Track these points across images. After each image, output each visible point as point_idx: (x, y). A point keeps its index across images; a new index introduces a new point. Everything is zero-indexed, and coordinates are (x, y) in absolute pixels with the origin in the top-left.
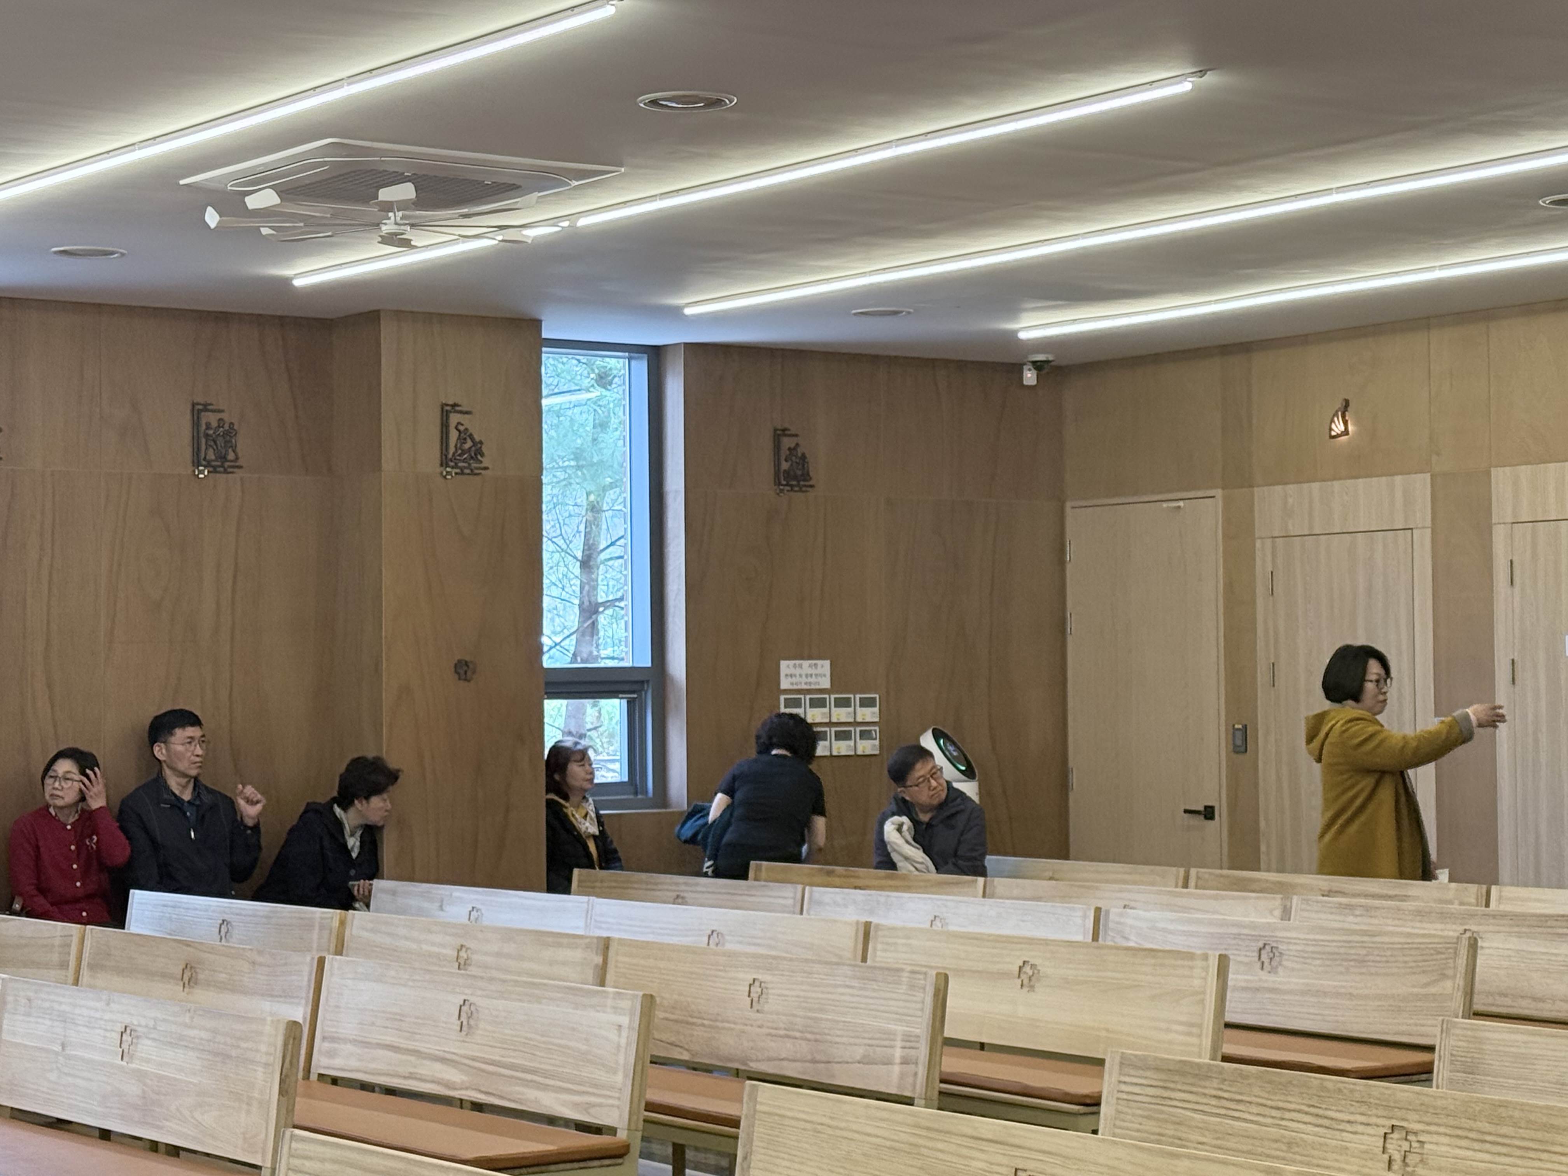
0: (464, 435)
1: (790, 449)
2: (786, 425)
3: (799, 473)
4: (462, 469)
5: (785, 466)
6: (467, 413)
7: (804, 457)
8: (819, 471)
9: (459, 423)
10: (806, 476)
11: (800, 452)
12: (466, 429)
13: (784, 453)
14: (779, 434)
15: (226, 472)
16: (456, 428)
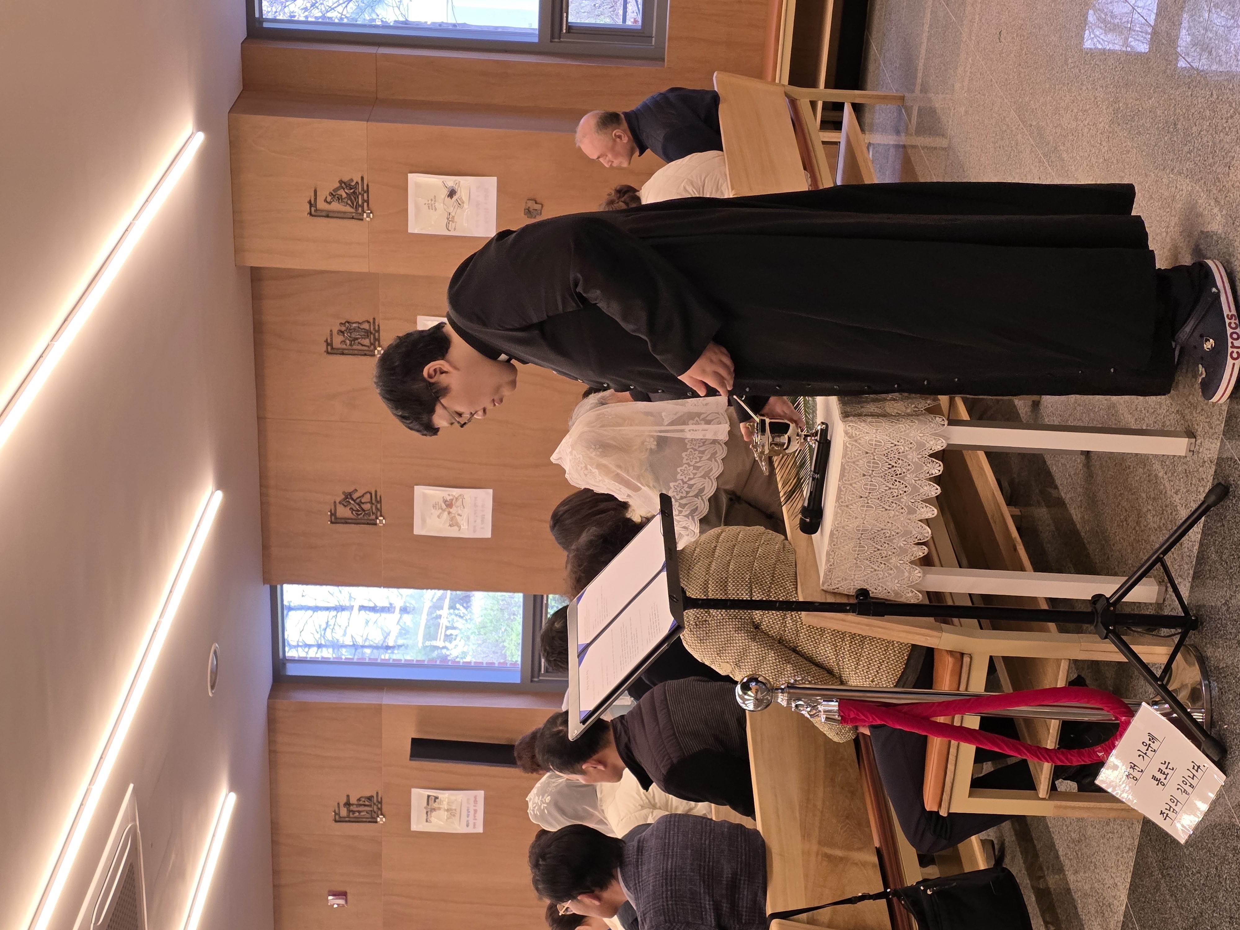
0: (335, 196)
4: (363, 201)
6: (316, 192)
9: (326, 201)
12: (331, 194)
15: (378, 331)
16: (330, 203)
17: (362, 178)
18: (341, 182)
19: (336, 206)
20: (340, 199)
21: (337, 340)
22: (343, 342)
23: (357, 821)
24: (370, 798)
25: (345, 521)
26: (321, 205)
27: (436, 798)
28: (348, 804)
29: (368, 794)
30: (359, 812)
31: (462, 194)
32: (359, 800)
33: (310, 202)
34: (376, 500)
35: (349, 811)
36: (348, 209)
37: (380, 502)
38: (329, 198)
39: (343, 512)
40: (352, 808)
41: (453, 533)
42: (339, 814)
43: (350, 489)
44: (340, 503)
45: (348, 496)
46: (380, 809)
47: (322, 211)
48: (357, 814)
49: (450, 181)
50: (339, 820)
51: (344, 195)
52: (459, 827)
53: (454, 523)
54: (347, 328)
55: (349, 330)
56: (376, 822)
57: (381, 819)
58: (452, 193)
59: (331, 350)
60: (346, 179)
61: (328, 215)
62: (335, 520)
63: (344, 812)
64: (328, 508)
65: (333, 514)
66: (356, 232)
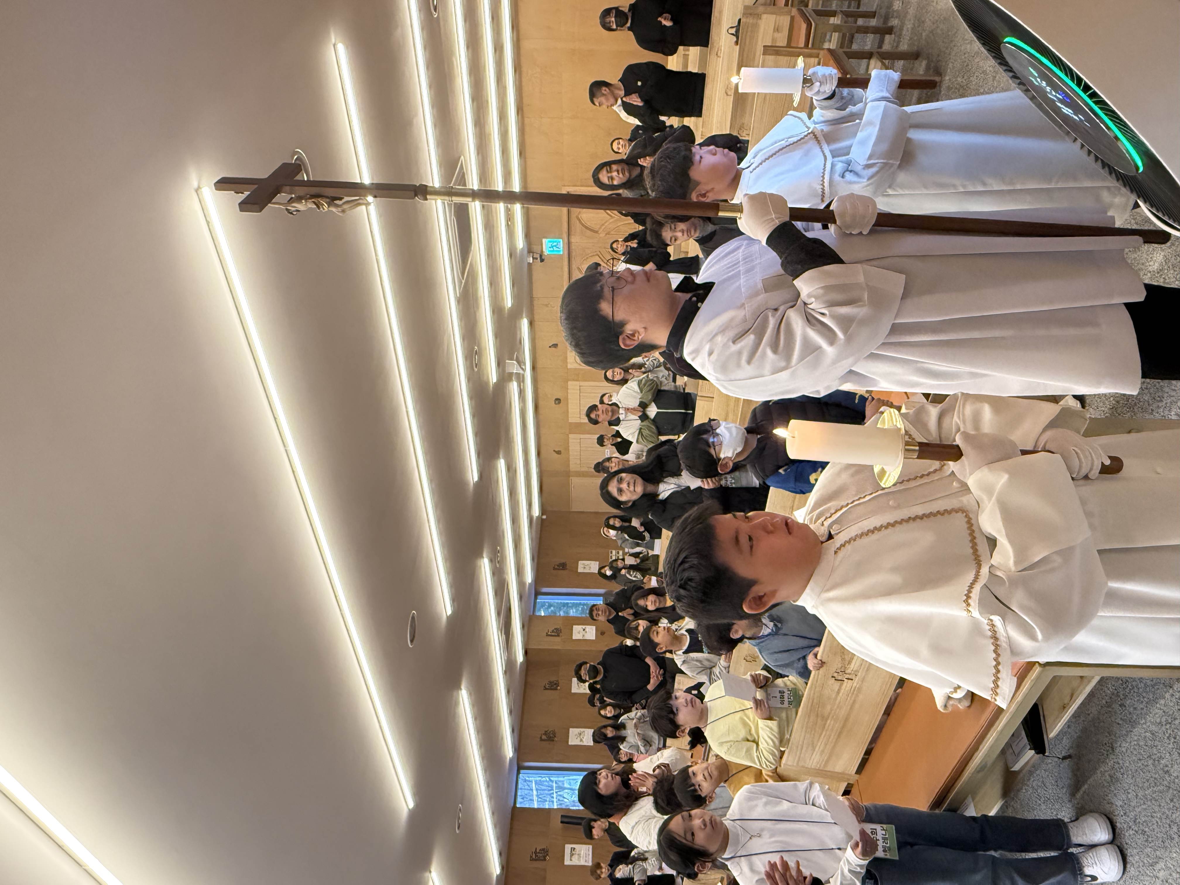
0: (553, 631)
2: (552, 567)
4: (560, 632)
5: (561, 568)
6: (549, 631)
8: (563, 561)
10: (563, 563)
11: (558, 565)
13: (558, 568)
14: (554, 569)
15: (559, 683)
16: (551, 633)
17: (560, 627)
18: (555, 628)
19: (553, 634)
21: (547, 686)
22: (549, 686)
23: (539, 860)
24: (544, 849)
25: (544, 740)
26: (549, 634)
27: (574, 849)
28: (536, 852)
31: (587, 630)
32: (540, 850)
34: (554, 733)
35: (536, 855)
36: (555, 634)
37: (556, 734)
39: (544, 737)
41: (581, 743)
42: (532, 857)
43: (547, 730)
44: (544, 734)
45: (546, 732)
46: (548, 854)
48: (539, 857)
49: (584, 627)
50: (532, 860)
52: (582, 863)
53: (581, 740)
54: (550, 683)
56: (547, 861)
57: (548, 859)
58: (584, 630)
59: (546, 689)
62: (541, 740)
63: (534, 856)
64: (539, 736)
65: (541, 738)
66: (557, 639)
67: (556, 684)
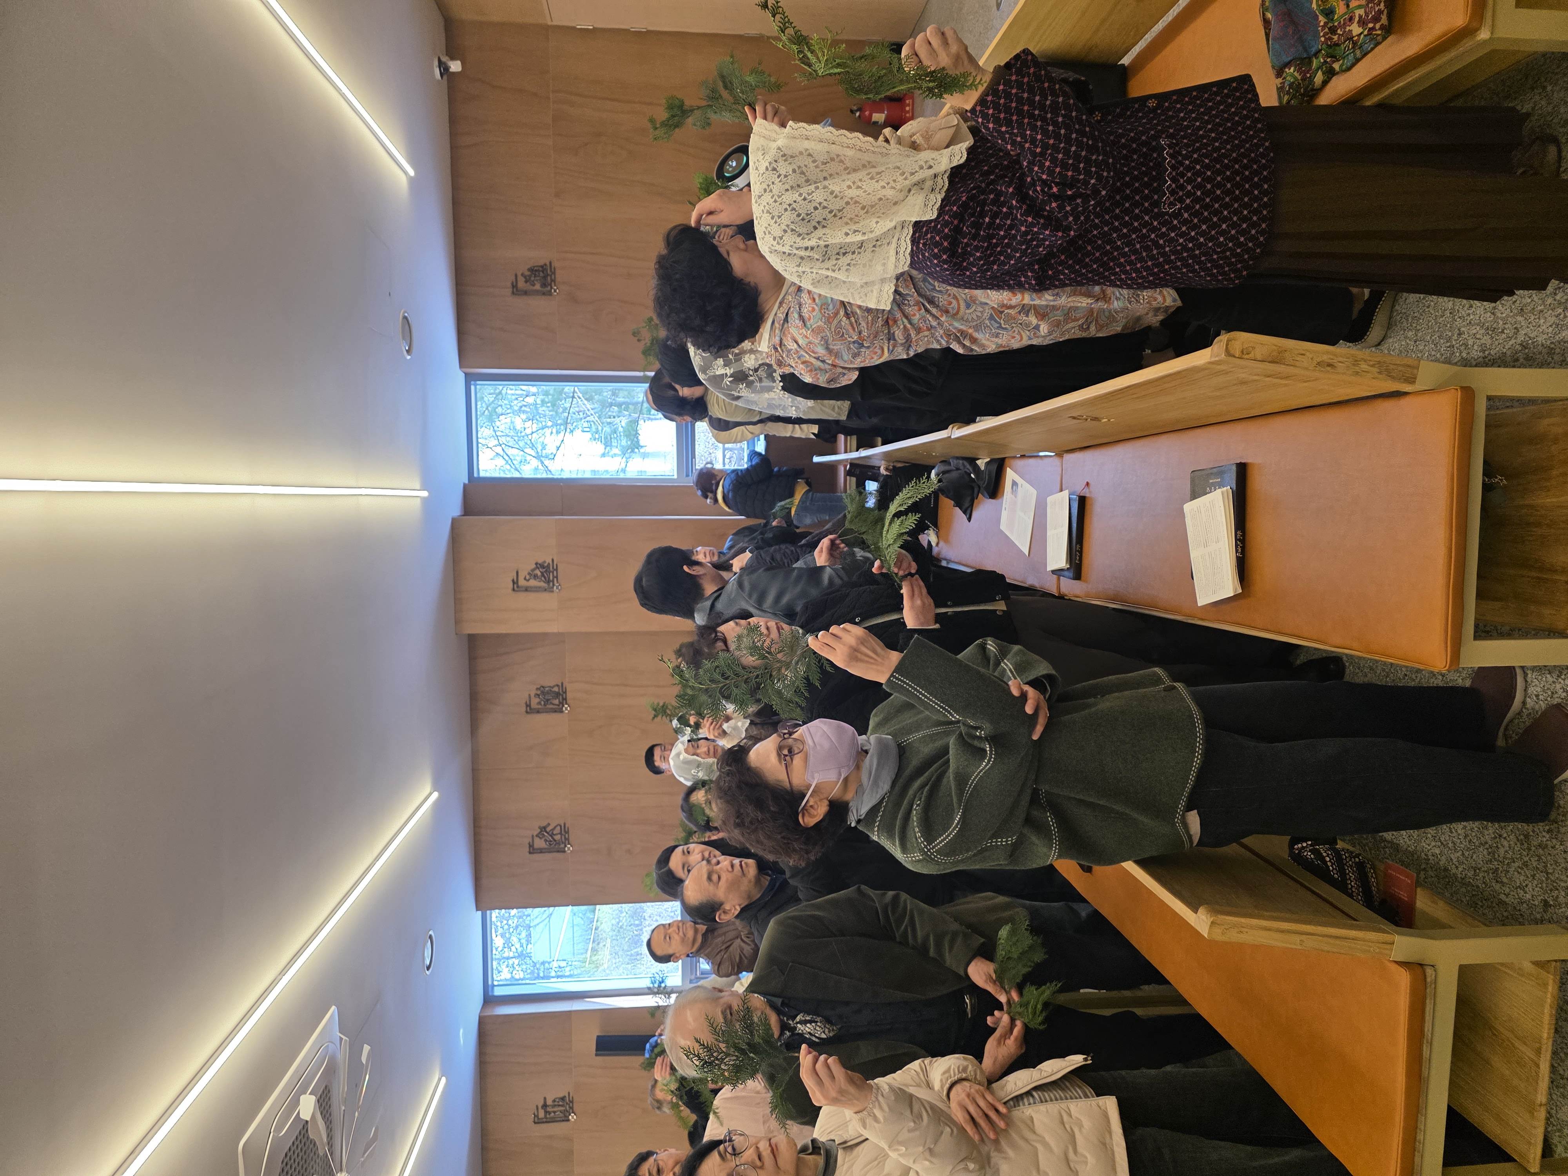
0: (532, 575)
1: (526, 282)
2: (509, 284)
3: (541, 274)
4: (554, 577)
5: (538, 287)
6: (517, 573)
7: (531, 270)
8: (538, 256)
9: (525, 579)
10: (543, 268)
11: (527, 273)
12: (529, 574)
13: (528, 287)
14: (516, 290)
15: (565, 692)
16: (528, 580)
17: (553, 560)
18: (536, 564)
19: (533, 583)
20: (535, 577)
21: (534, 702)
22: (539, 703)
23: (553, 1121)
24: (563, 1099)
25: (541, 851)
26: (522, 582)
28: (545, 1106)
29: (561, 1095)
30: (554, 1112)
32: (554, 1101)
33: (513, 581)
34: (565, 831)
35: (546, 1112)
36: (542, 584)
37: (567, 832)
38: (528, 577)
39: (539, 843)
40: (549, 1109)
42: (538, 1116)
43: (544, 824)
44: (537, 836)
45: (543, 829)
46: (572, 1108)
47: (522, 587)
48: (552, 1114)
50: (538, 1121)
51: (539, 574)
55: (543, 692)
56: (568, 1120)
57: (572, 1117)
59: (530, 710)
60: (540, 561)
61: (527, 589)
62: (532, 850)
63: (542, 1114)
64: (527, 841)
65: (531, 846)
66: (548, 601)
67: (557, 695)
